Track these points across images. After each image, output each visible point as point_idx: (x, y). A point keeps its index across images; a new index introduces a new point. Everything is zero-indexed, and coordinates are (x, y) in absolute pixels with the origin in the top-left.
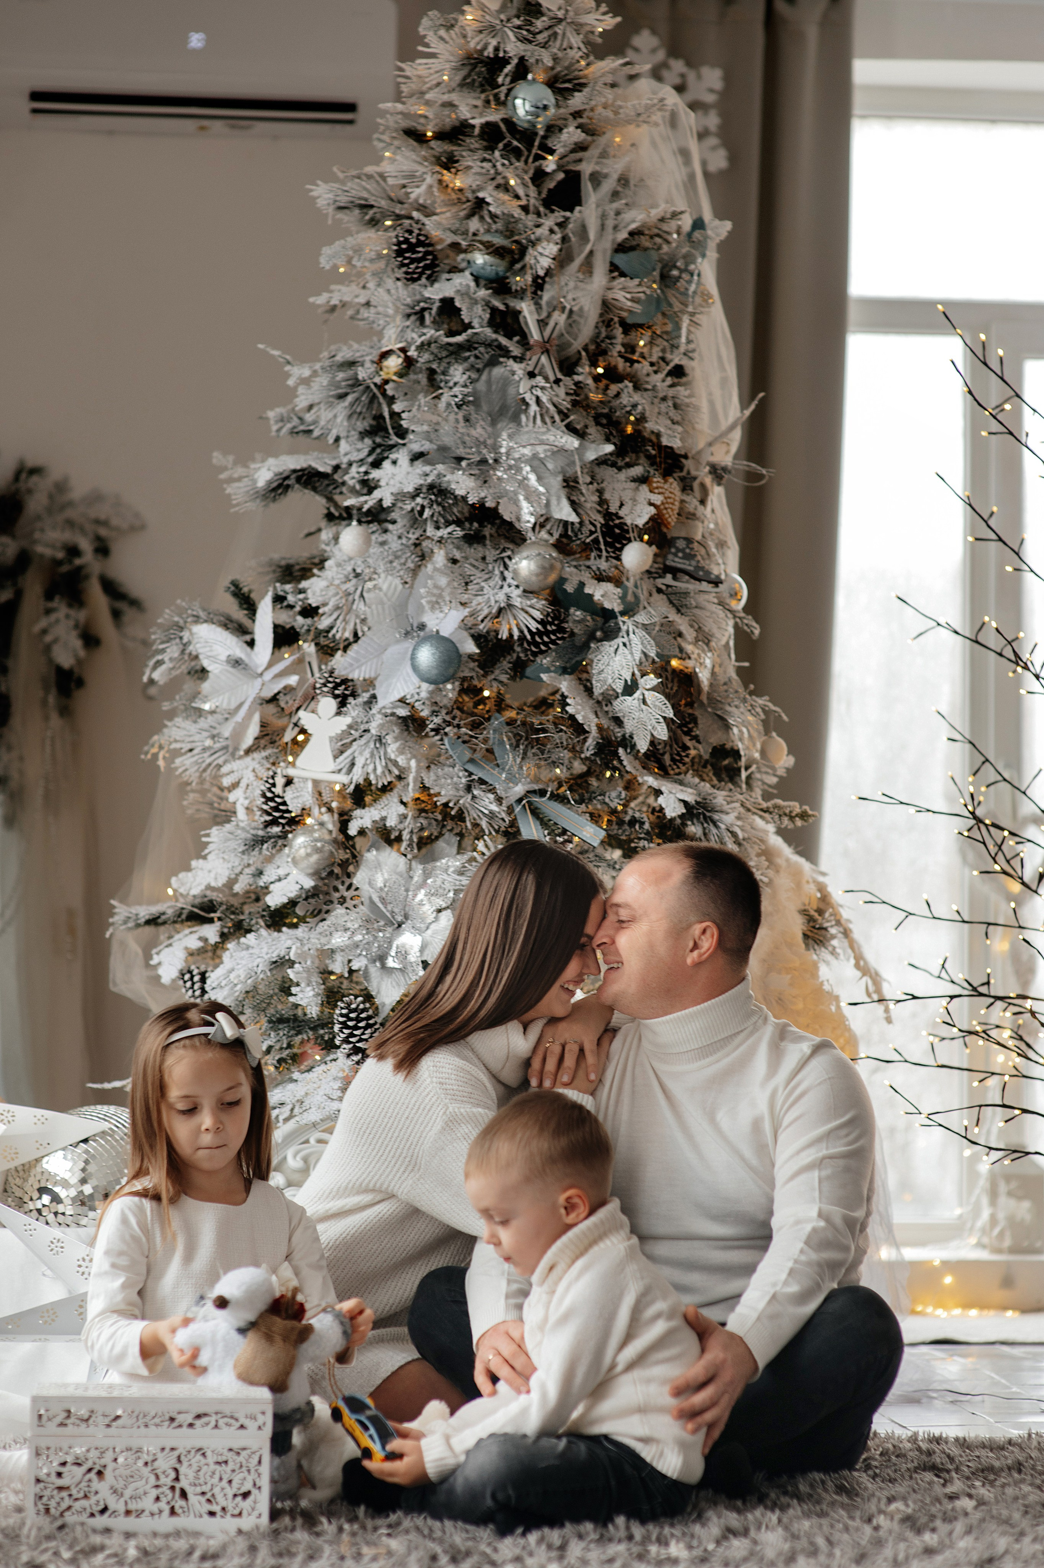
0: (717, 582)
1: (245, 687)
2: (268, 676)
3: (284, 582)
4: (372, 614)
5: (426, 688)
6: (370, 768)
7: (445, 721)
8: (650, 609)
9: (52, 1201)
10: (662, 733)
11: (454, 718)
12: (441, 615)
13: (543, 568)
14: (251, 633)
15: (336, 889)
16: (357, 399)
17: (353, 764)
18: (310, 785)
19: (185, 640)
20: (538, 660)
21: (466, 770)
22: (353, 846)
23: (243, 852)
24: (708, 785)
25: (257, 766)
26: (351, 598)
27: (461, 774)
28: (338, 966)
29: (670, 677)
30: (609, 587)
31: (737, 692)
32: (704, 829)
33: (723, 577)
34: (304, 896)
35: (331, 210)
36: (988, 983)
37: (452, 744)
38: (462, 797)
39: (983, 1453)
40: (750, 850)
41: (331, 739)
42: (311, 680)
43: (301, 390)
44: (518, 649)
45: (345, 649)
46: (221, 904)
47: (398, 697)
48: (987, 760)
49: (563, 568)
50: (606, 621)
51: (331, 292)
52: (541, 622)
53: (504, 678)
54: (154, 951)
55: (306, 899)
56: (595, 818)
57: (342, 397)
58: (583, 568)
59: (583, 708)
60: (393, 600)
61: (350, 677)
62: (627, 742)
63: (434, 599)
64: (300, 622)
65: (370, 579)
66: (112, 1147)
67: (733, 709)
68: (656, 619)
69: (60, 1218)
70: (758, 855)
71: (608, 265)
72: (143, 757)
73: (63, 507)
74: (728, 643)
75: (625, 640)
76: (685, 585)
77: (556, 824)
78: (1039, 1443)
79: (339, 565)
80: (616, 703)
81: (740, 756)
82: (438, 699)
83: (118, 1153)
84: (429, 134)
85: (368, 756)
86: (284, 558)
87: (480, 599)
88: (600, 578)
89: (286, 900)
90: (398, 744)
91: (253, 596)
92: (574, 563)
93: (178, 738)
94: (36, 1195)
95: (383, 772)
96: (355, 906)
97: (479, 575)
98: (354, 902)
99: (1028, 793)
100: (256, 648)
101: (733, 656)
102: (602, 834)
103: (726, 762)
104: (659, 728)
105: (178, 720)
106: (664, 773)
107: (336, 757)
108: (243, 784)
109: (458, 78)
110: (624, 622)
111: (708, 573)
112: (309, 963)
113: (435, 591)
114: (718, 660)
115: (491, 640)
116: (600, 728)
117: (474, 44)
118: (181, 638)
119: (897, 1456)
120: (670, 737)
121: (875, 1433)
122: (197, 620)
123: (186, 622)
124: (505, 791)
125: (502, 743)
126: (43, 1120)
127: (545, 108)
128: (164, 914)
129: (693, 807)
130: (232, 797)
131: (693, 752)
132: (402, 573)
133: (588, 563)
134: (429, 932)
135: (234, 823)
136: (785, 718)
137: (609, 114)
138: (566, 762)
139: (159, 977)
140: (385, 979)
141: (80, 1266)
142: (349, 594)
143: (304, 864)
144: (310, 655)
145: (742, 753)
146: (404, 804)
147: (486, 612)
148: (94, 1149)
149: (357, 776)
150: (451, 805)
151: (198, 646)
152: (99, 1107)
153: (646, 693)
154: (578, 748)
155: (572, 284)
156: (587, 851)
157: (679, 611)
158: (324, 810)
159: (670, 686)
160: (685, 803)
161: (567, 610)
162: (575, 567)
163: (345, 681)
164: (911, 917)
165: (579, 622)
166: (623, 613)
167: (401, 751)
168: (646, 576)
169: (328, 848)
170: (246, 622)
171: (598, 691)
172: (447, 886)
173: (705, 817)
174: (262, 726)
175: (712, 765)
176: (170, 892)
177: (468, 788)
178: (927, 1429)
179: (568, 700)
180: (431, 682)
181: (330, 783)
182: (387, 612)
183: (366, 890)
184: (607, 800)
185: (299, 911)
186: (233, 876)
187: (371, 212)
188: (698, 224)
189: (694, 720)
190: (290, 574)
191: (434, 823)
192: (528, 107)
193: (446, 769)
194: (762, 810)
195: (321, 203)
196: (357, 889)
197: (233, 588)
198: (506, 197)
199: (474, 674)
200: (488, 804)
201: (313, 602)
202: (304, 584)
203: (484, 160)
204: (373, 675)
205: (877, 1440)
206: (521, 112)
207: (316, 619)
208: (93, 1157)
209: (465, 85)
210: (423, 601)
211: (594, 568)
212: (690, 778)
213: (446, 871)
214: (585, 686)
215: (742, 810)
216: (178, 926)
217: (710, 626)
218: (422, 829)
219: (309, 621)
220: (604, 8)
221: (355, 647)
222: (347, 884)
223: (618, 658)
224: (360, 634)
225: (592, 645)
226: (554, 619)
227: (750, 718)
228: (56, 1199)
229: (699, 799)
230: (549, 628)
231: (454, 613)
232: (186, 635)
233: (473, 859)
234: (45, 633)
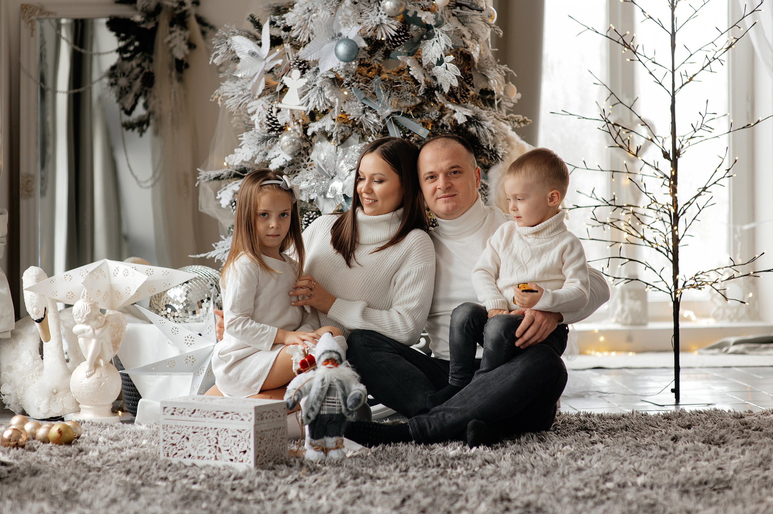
0: (481, 10)
1: (257, 66)
2: (268, 60)
3: (275, 15)
4: (316, 29)
5: (342, 64)
6: (317, 103)
7: (352, 80)
8: (448, 24)
9: (172, 311)
10: (455, 83)
11: (356, 78)
12: (349, 29)
13: (397, 5)
14: (260, 40)
15: (303, 161)
17: (309, 102)
18: (289, 111)
19: (228, 44)
20: (396, 49)
21: (363, 103)
22: (311, 141)
23: (258, 145)
24: (478, 108)
25: (264, 103)
26: (306, 22)
27: (360, 105)
28: (304, 198)
29: (459, 56)
30: (428, 13)
31: (491, 63)
32: (477, 129)
33: (485, 8)
34: (287, 164)
36: (614, 199)
37: (355, 91)
38: (361, 116)
39: (610, 421)
40: (499, 138)
41: (298, 89)
42: (289, 62)
44: (386, 44)
45: (304, 46)
46: (249, 169)
47: (329, 68)
48: (612, 93)
49: (407, 5)
50: (428, 30)
52: (397, 31)
53: (380, 58)
54: (218, 192)
55: (288, 166)
56: (424, 125)
58: (417, 5)
59: (417, 72)
60: (326, 22)
61: (306, 60)
62: (439, 88)
63: (345, 21)
64: (283, 33)
65: (314, 13)
66: (200, 285)
67: (490, 71)
68: (452, 29)
69: (176, 319)
70: (503, 141)
72: (211, 100)
74: (487, 40)
75: (437, 39)
76: (466, 12)
77: (405, 128)
78: (637, 416)
79: (301, 6)
80: (433, 69)
81: (494, 94)
82: (348, 69)
83: (202, 288)
85: (316, 97)
86: (276, 4)
87: (367, 21)
88: (425, 9)
89: (278, 167)
90: (330, 91)
91: (261, 22)
92: (413, 3)
93: (227, 91)
94: (164, 308)
95: (323, 105)
96: (311, 169)
97: (367, 9)
98: (311, 167)
99: (632, 108)
100: (262, 47)
101: (490, 46)
102: (428, 132)
103: (488, 97)
104: (454, 81)
106: (458, 103)
107: (301, 98)
108: (257, 112)
110: (437, 31)
111: (477, 6)
113: (346, 17)
114: (483, 48)
115: (374, 41)
116: (426, 82)
118: (227, 43)
119: (569, 424)
120: (459, 85)
121: (560, 413)
122: (234, 34)
123: (229, 35)
124: (381, 112)
125: (379, 90)
126: (166, 273)
128: (222, 174)
129: (471, 119)
130: (252, 118)
131: (472, 93)
132: (330, 9)
133: (419, 2)
134: (346, 180)
135: (253, 131)
136: (515, 75)
138: (410, 98)
139: (221, 205)
140: (326, 203)
141: (186, 340)
142: (306, 20)
143: (287, 149)
144: (287, 49)
145: (495, 92)
146: (334, 120)
147: (370, 27)
148: (191, 286)
149: (311, 107)
150: (355, 120)
151: (234, 46)
152: (193, 266)
153: (448, 64)
154: (416, 91)
156: (421, 141)
157: (463, 24)
158: (295, 123)
159: (459, 61)
160: (467, 117)
161: (409, 25)
162: (413, 4)
163: (304, 62)
164: (576, 169)
165: (415, 31)
166: (436, 26)
167: (331, 95)
168: (447, 8)
169: (298, 142)
170: (257, 34)
171: (425, 64)
172: (354, 158)
173: (477, 123)
174: (266, 84)
175: (482, 99)
176: (225, 164)
177: (364, 112)
178: (584, 410)
179: (410, 69)
180: (345, 62)
181: (298, 110)
182: (323, 28)
183: (316, 162)
184: (430, 116)
185: (285, 171)
186: (254, 156)
189: (471, 77)
190: (279, 11)
191: (348, 129)
193: (353, 103)
194: (505, 119)
196: (312, 161)
197: (251, 18)
199: (365, 57)
200: (373, 118)
201: (289, 24)
202: (284, 16)
204: (317, 58)
205: (561, 416)
207: (290, 32)
208: (190, 290)
210: (340, 22)
211: (422, 5)
212: (470, 104)
213: (354, 151)
214: (419, 62)
215: (495, 119)
216: (230, 180)
217: (478, 31)
218: (342, 132)
219: (287, 33)
221: (308, 45)
222: (307, 159)
223: (434, 48)
224: (311, 39)
225: (422, 42)
226: (403, 29)
227: (498, 75)
228: (174, 310)
229: (474, 115)
230: (401, 34)
231: (355, 28)
232: (229, 41)
234: (169, 42)
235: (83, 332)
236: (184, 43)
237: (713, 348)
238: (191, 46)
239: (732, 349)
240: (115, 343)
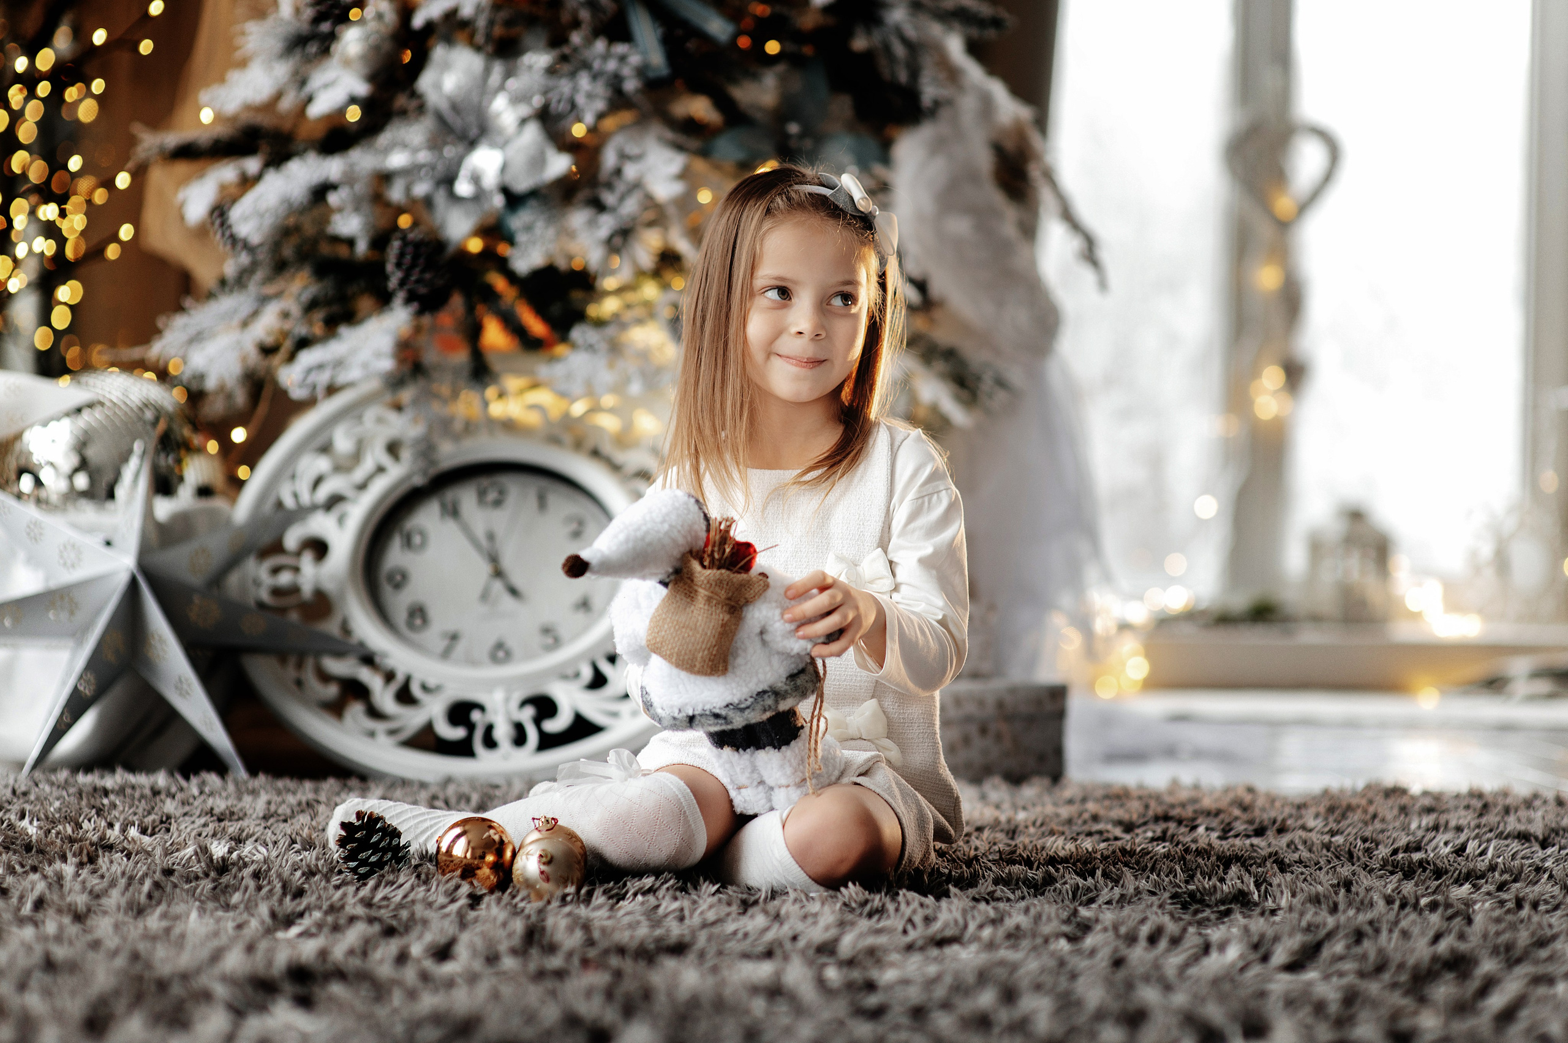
9: (34, 487)
15: (396, 99)
22: (421, 45)
28: (396, 193)
66: (111, 423)
83: (116, 430)
89: (332, 108)
96: (418, 119)
98: (417, 114)
112: (360, 188)
128: (195, 143)
134: (512, 147)
135: (274, 17)
139: (183, 217)
140: (454, 210)
143: (358, 65)
172: (534, 89)
183: (432, 97)
186: (278, 91)
196: (422, 97)
222: (409, 91)
228: (38, 483)
233: (564, 58)
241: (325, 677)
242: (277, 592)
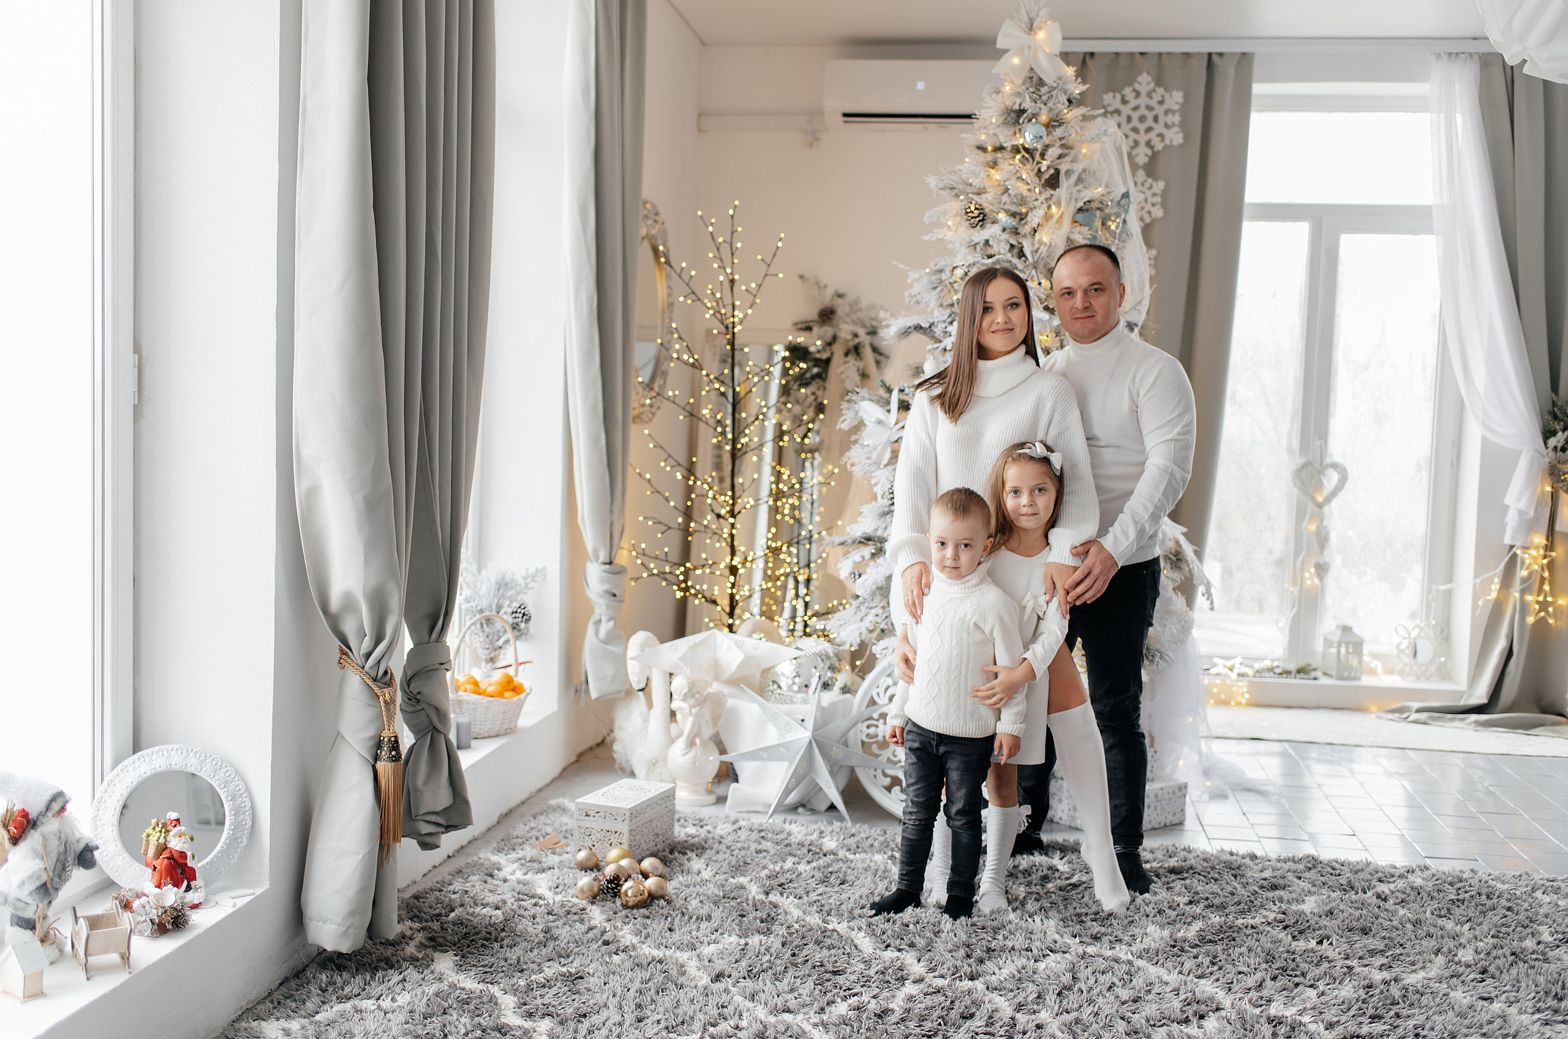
1: (884, 434)
2: (894, 429)
16: (942, 290)
19: (857, 410)
25: (887, 473)
35: (935, 189)
43: (915, 284)
51: (933, 233)
57: (935, 288)
71: (1071, 219)
73: (856, 312)
84: (990, 148)
91: (892, 387)
93: (854, 457)
94: (771, 684)
100: (890, 414)
105: (857, 445)
108: (880, 484)
109: (1001, 119)
117: (1009, 103)
118: (854, 408)
122: (863, 399)
123: (859, 400)
127: (1041, 137)
130: (875, 489)
135: (875, 503)
137: (1078, 138)
151: (863, 412)
155: (1051, 231)
170: (887, 399)
187: (955, 191)
188: (1126, 195)
192: (1032, 137)
195: (931, 186)
197: (880, 384)
198: (1020, 184)
203: (1011, 165)
206: (1028, 140)
209: (1005, 123)
216: (854, 547)
220: (1079, 80)
228: (779, 687)
232: (857, 406)
234: (842, 373)
235: (681, 709)
236: (856, 373)
237: (1393, 711)
238: (864, 376)
239: (1414, 716)
240: (715, 719)
241: (885, 775)
242: (868, 735)
